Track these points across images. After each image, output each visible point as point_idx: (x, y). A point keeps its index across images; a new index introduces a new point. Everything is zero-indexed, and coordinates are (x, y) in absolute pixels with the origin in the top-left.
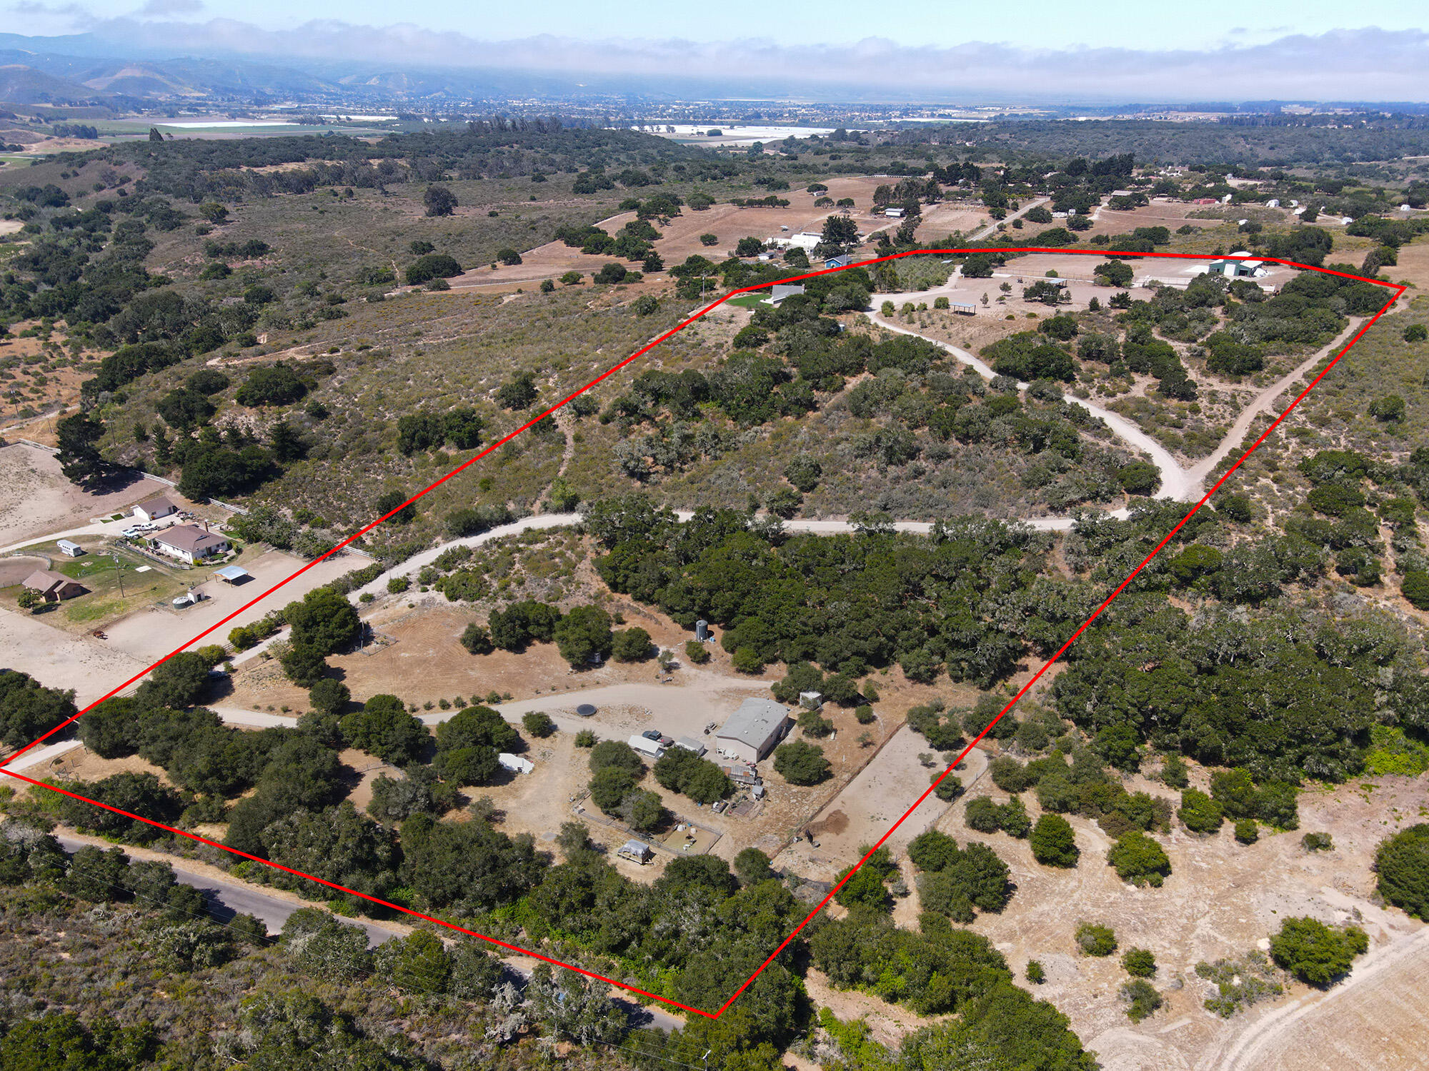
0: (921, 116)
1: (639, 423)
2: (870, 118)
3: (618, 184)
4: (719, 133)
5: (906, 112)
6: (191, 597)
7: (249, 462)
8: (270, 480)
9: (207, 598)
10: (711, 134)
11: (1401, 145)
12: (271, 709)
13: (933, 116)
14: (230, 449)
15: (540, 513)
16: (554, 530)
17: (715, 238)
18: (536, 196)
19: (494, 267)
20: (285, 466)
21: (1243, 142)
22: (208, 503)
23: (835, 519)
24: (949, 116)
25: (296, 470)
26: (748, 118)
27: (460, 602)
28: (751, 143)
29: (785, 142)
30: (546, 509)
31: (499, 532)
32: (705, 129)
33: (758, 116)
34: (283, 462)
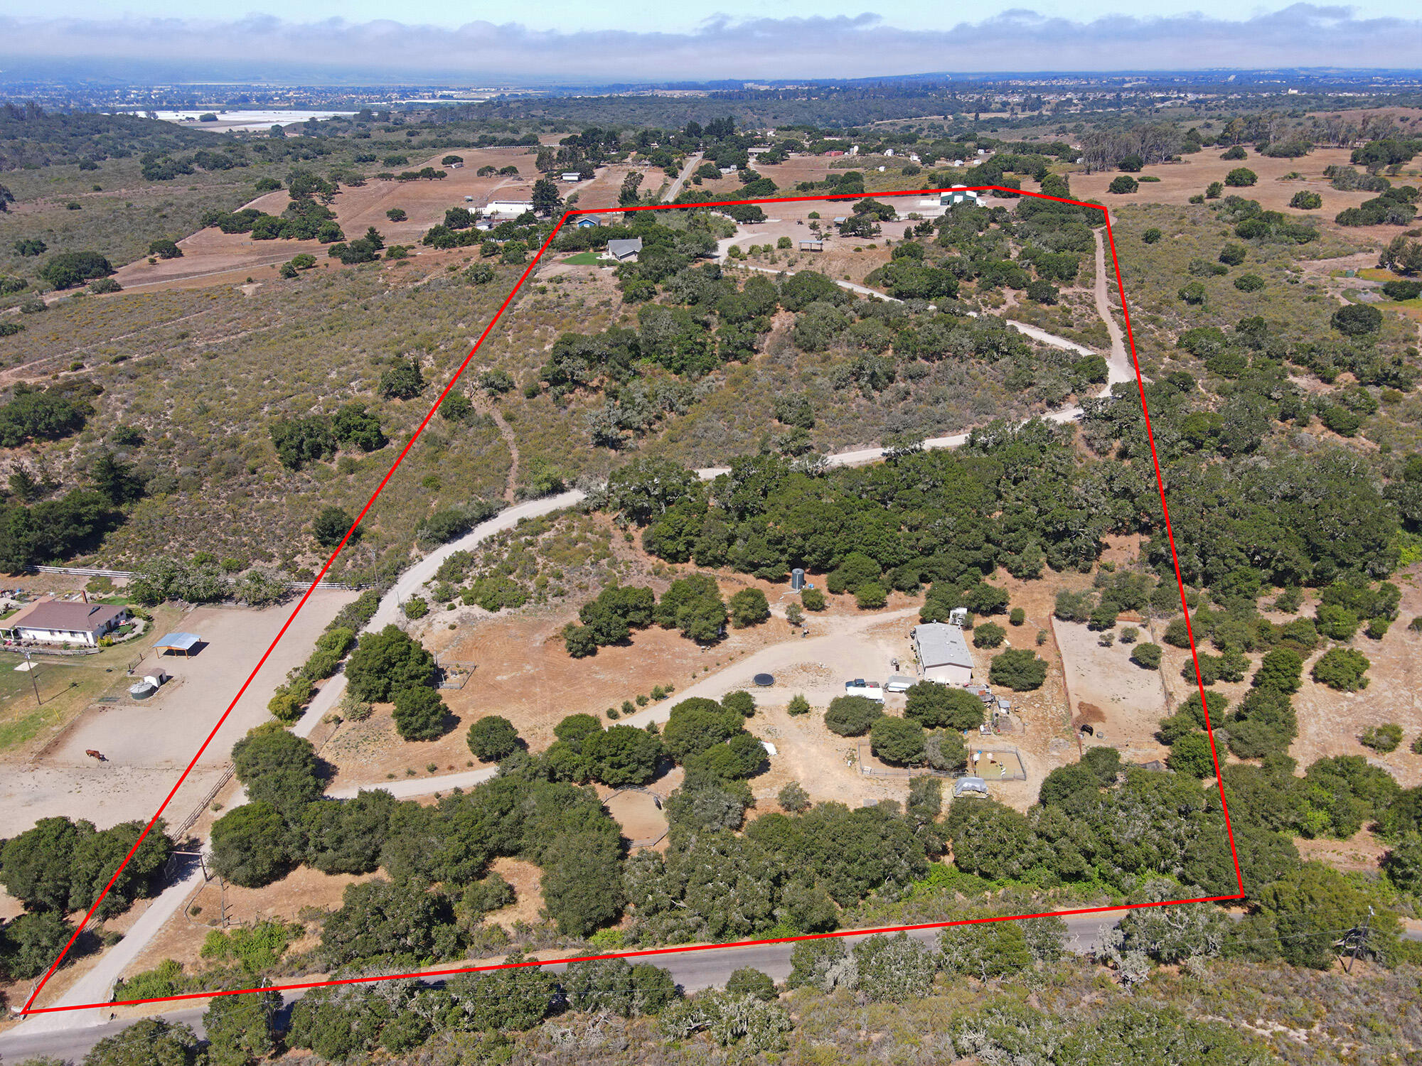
0: (422, 98)
1: (572, 392)
2: (370, 101)
3: (195, 166)
4: (214, 119)
5: (404, 93)
6: (154, 681)
7: (83, 510)
8: (113, 529)
9: (169, 678)
10: (204, 119)
11: (870, 112)
12: (411, 773)
13: (434, 97)
14: (21, 504)
15: (517, 502)
16: (554, 516)
17: (403, 213)
18: (100, 185)
19: (153, 262)
20: (123, 509)
21: (750, 113)
22: (37, 572)
23: (850, 450)
24: (450, 97)
25: (137, 512)
26: (234, 102)
27: (504, 611)
28: (269, 126)
29: (305, 124)
30: (522, 496)
31: (484, 530)
32: (196, 115)
33: (245, 100)
34: (118, 504)
